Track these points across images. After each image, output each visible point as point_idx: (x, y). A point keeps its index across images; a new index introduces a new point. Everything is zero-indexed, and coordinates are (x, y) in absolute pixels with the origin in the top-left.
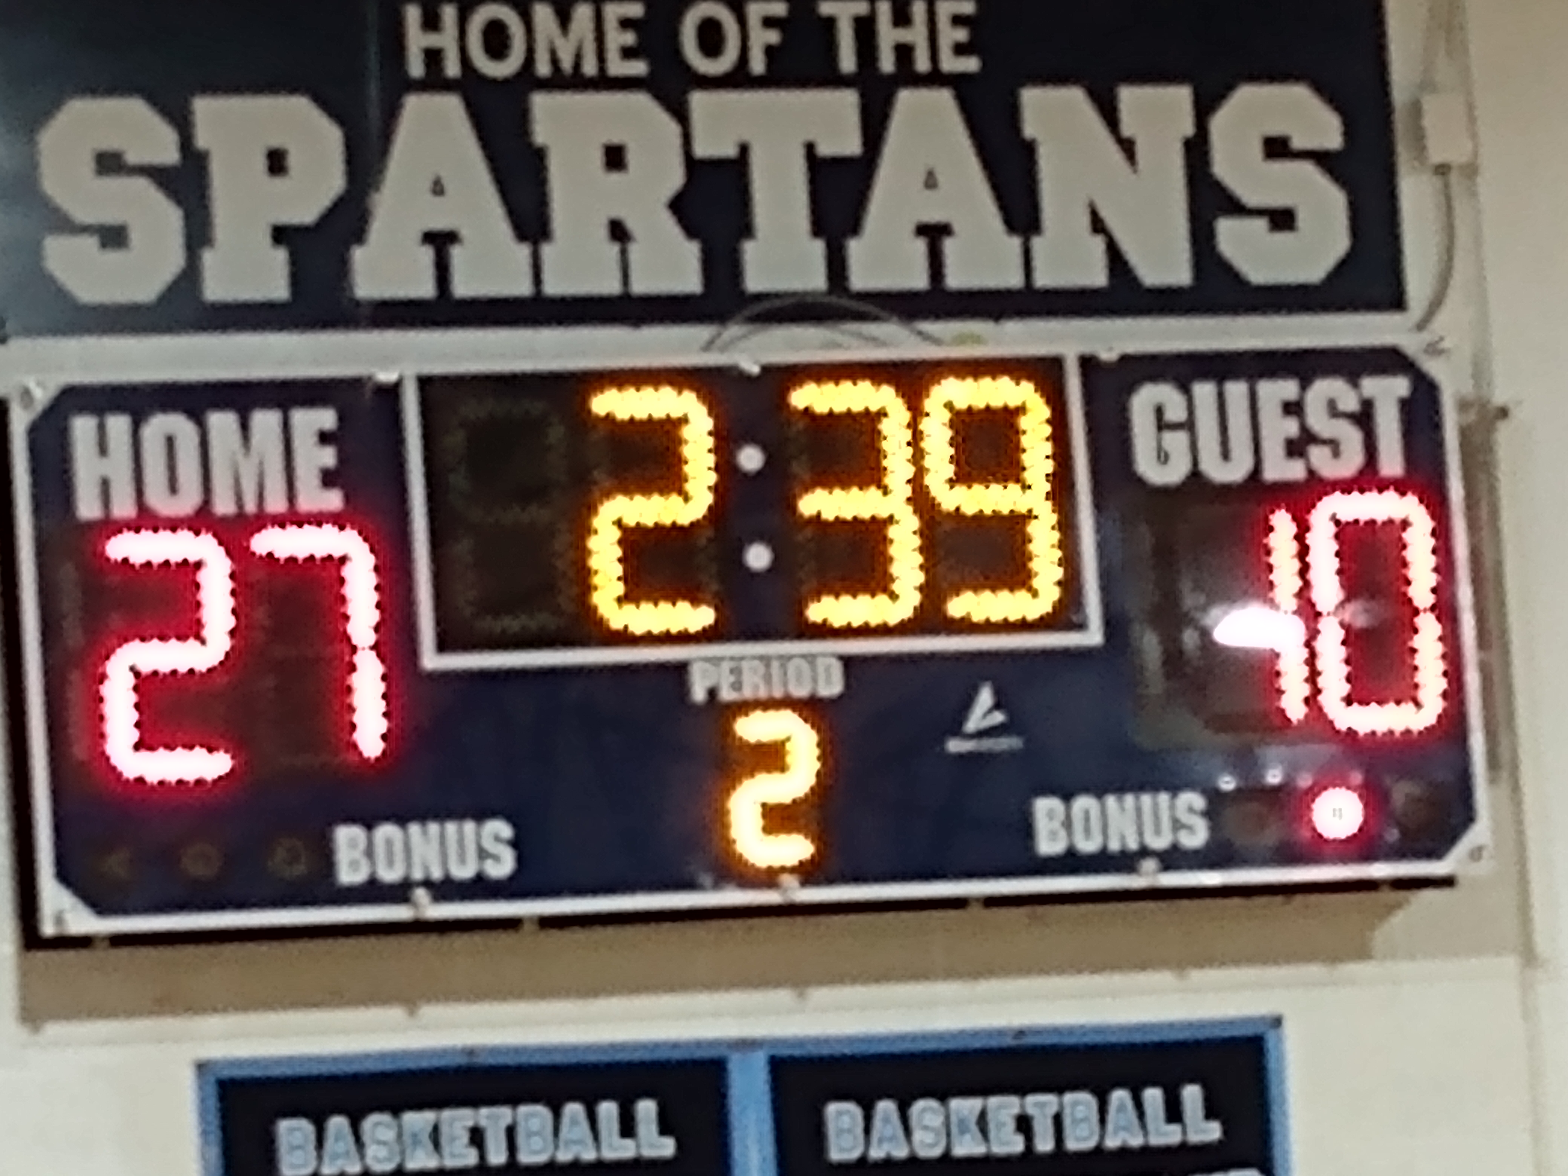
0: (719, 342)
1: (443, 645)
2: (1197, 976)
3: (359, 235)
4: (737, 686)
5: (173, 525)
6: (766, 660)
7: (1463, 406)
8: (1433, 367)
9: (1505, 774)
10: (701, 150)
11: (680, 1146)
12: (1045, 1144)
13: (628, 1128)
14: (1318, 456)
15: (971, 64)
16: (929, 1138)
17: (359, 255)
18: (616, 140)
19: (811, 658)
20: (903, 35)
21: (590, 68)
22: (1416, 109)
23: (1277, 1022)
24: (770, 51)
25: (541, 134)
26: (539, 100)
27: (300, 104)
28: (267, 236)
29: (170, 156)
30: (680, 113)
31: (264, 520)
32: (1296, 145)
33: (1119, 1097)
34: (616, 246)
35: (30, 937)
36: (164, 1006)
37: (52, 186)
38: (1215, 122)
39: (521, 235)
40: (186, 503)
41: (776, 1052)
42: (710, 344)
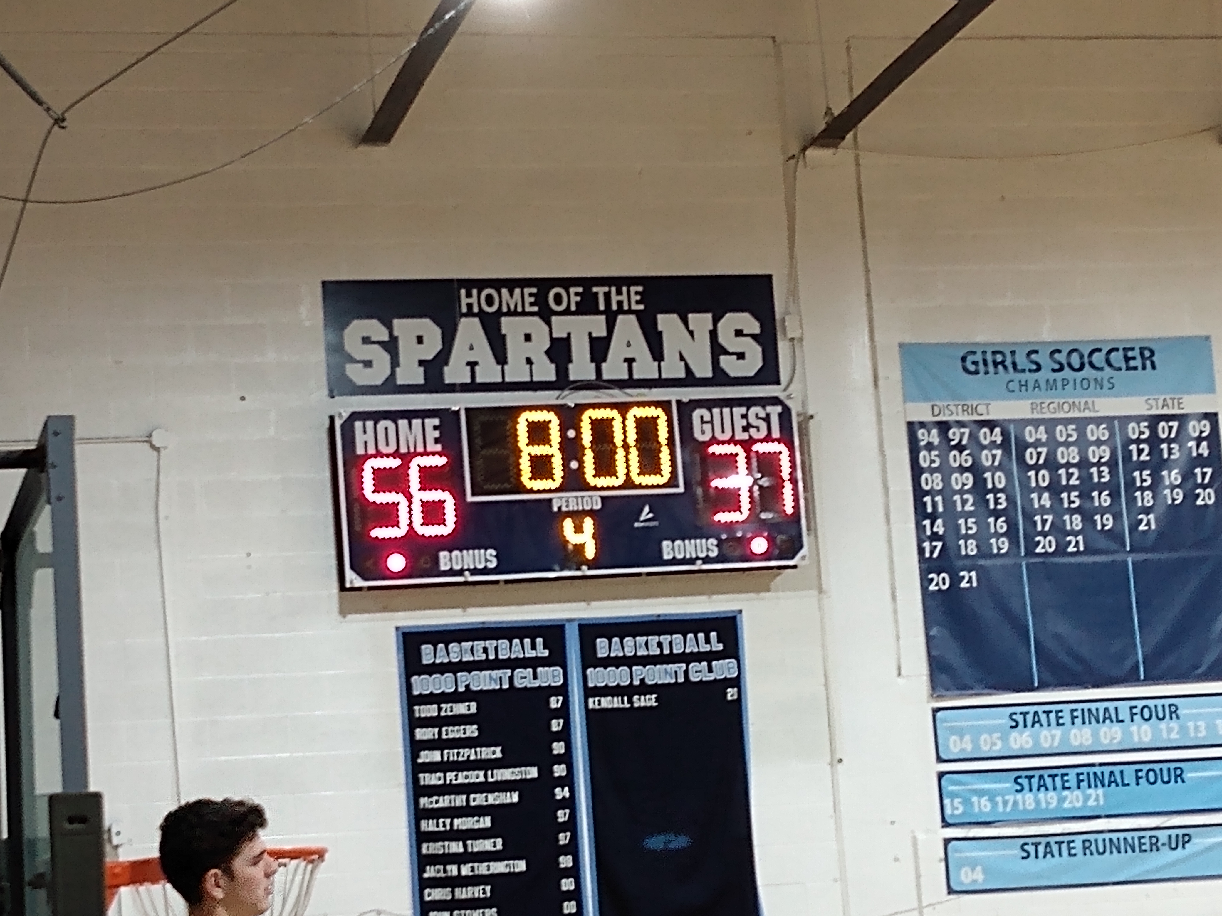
0: (561, 397)
1: (474, 494)
2: (715, 597)
3: (446, 363)
4: (567, 506)
5: (388, 456)
6: (577, 497)
7: (799, 415)
8: (789, 403)
9: (812, 532)
10: (555, 335)
11: (551, 652)
12: (666, 651)
13: (533, 647)
14: (752, 431)
15: (641, 307)
16: (630, 649)
17: (446, 369)
18: (528, 332)
19: (591, 497)
20: (620, 298)
21: (520, 309)
22: (783, 320)
23: (740, 612)
24: (577, 303)
25: (504, 330)
26: (503, 319)
27: (427, 321)
28: (417, 363)
29: (386, 338)
30: (549, 323)
31: (416, 454)
32: (745, 332)
33: (690, 636)
34: (528, 366)
35: (342, 588)
36: (385, 609)
37: (348, 348)
38: (719, 325)
39: (498, 363)
40: (392, 449)
41: (581, 622)
42: (558, 397)
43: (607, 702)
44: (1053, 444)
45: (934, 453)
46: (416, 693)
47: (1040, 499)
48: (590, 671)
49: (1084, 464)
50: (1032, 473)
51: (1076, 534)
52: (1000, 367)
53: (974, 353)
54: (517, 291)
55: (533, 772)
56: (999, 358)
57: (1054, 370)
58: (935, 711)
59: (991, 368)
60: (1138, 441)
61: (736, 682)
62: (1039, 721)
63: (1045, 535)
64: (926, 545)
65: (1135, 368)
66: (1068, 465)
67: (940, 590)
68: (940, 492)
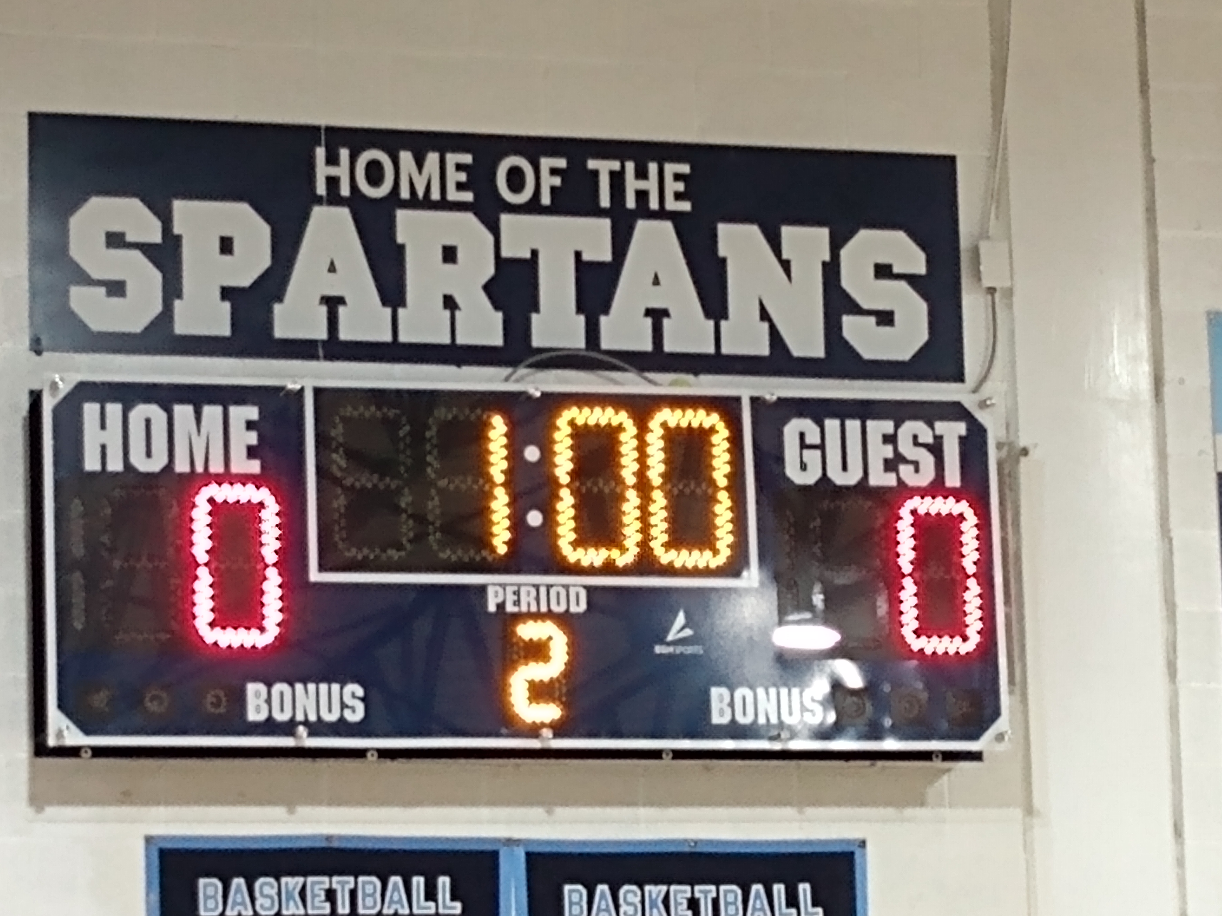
0: (513, 378)
1: (324, 567)
2: (810, 811)
3: (279, 297)
4: (517, 603)
6: (537, 587)
7: (1000, 446)
8: (981, 417)
9: (1017, 688)
10: (505, 253)
11: (465, 908)
13: (431, 894)
14: (905, 471)
15: (686, 206)
16: (630, 910)
17: (278, 309)
18: (450, 242)
19: (567, 587)
20: (642, 185)
21: (435, 195)
22: (975, 251)
23: (863, 844)
24: (554, 190)
25: (402, 236)
26: (402, 215)
27: (244, 208)
28: (217, 293)
29: (157, 238)
30: (494, 227)
31: (208, 477)
32: (896, 270)
33: (757, 888)
34: (447, 313)
36: (126, 798)
37: (75, 252)
38: (844, 253)
39: (385, 302)
41: (531, 849)
42: (507, 379)
54: (433, 158)
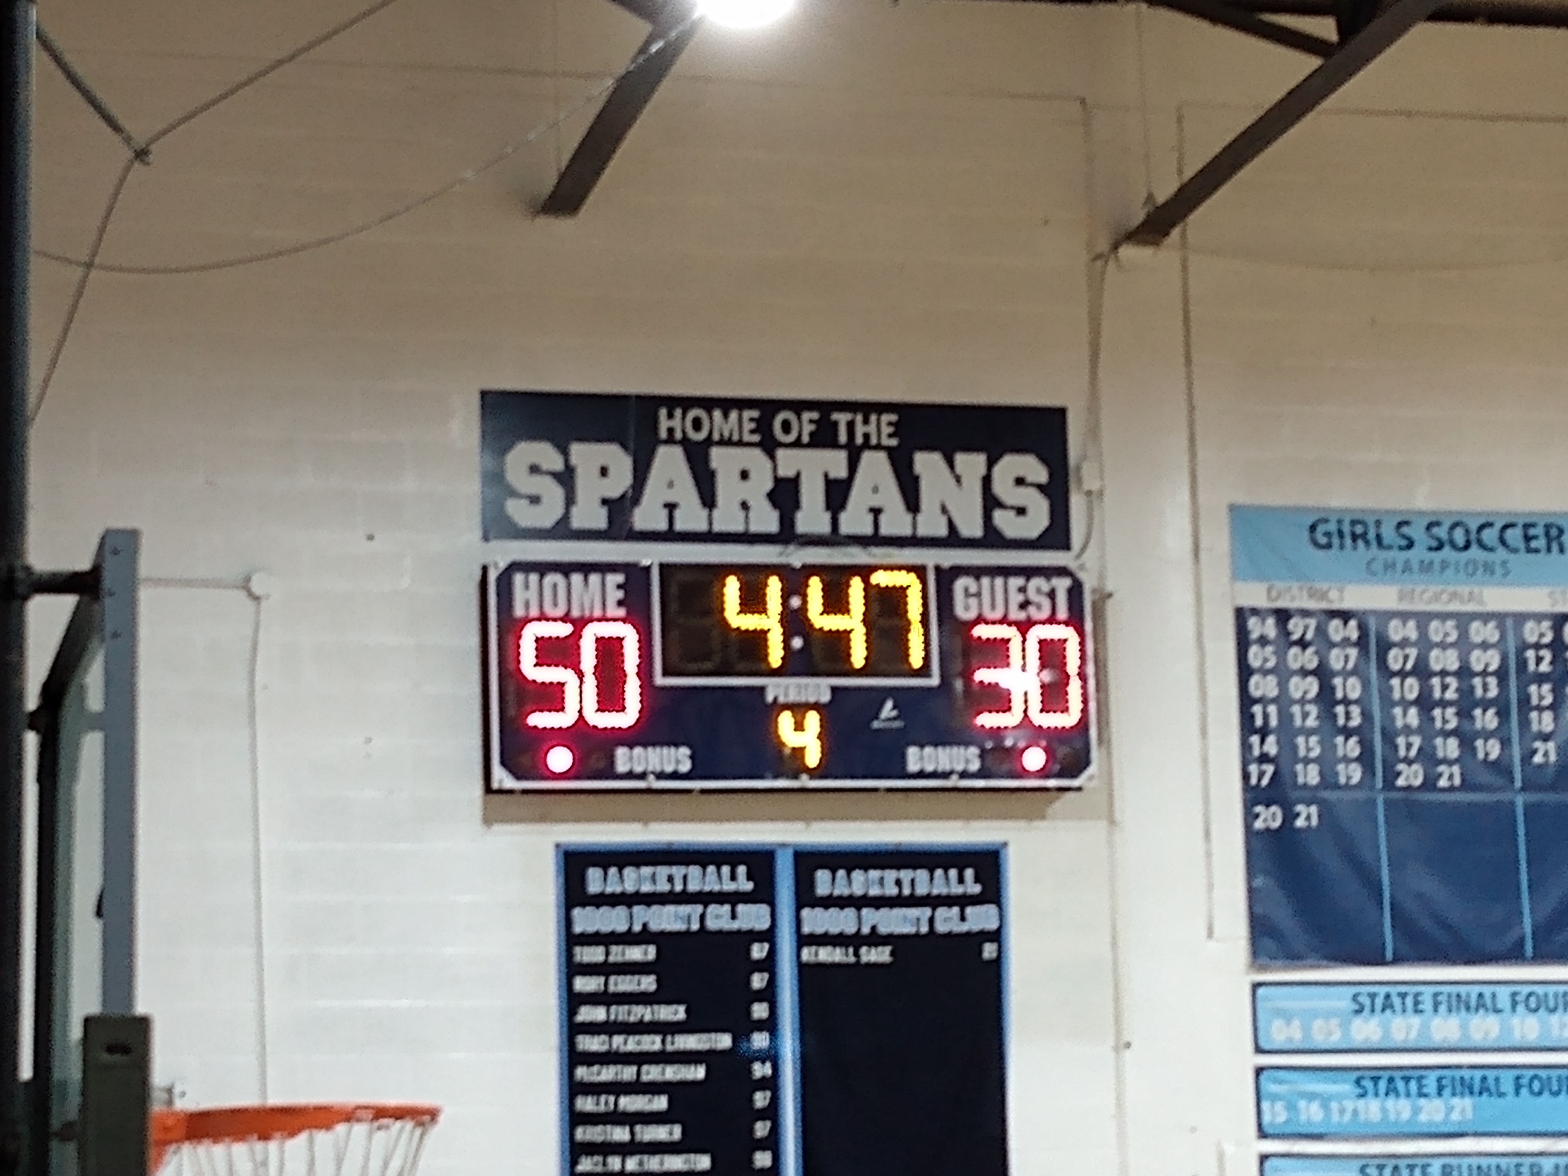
0: (784, 553)
1: (666, 673)
2: (973, 824)
3: (637, 505)
4: (786, 695)
5: (555, 620)
6: (799, 686)
7: (1093, 591)
8: (1081, 575)
9: (1105, 746)
10: (780, 473)
11: (756, 885)
12: (907, 892)
13: (733, 877)
14: (1032, 611)
15: (894, 442)
16: (859, 886)
17: (636, 511)
18: (745, 468)
19: (817, 685)
20: (866, 429)
21: (736, 438)
22: (1078, 468)
23: (1005, 845)
24: (811, 433)
25: (714, 464)
26: (714, 450)
27: (615, 448)
28: (599, 502)
29: (560, 468)
30: (772, 457)
31: (591, 620)
32: (1028, 481)
33: (939, 872)
34: (743, 511)
35: (488, 789)
36: (543, 818)
37: (510, 478)
38: (997, 470)
39: (704, 505)
40: (560, 612)
41: (798, 849)
42: (781, 554)
43: (826, 955)
44: (1425, 644)
45: (1269, 649)
46: (578, 929)
47: (1405, 714)
48: (806, 912)
49: (1464, 672)
50: (1395, 682)
51: (1450, 763)
52: (1360, 543)
53: (1326, 521)
54: (734, 415)
55: (725, 1041)
56: (1359, 529)
57: (1430, 549)
58: (1256, 986)
59: (1348, 541)
60: (1537, 646)
61: (996, 936)
62: (1392, 1007)
63: (1409, 762)
64: (1253, 769)
65: (1537, 551)
66: (1443, 673)
67: (1268, 830)
68: (1274, 701)
